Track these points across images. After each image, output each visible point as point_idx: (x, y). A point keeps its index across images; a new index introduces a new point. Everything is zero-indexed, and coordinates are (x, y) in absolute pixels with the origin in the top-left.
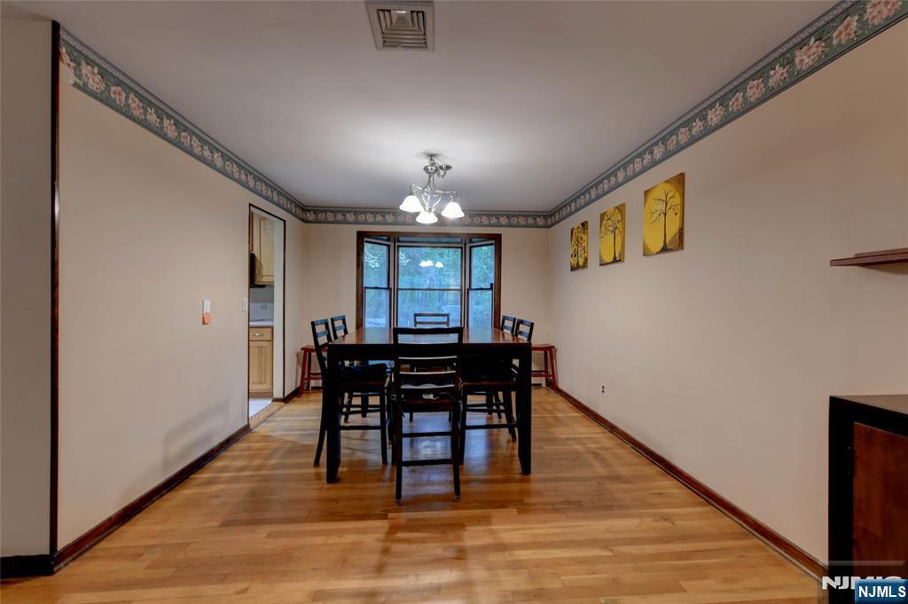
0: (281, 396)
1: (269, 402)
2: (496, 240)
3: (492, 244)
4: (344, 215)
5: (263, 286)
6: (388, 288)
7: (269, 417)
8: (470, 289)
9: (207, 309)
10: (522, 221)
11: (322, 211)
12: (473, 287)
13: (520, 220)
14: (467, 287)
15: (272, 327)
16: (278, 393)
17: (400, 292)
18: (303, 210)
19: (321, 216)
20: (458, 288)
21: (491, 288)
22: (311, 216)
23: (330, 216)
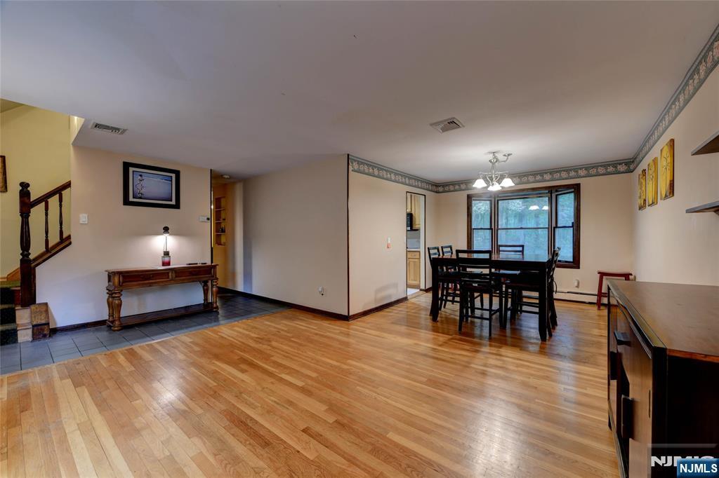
0: (424, 288)
1: (418, 290)
2: (576, 189)
3: (571, 192)
4: (460, 186)
5: (417, 230)
6: (491, 229)
7: (416, 296)
8: (556, 227)
9: (389, 242)
10: (601, 170)
11: (447, 185)
12: (559, 226)
13: (599, 170)
14: (554, 225)
15: (419, 252)
16: (423, 287)
17: (499, 231)
18: (436, 186)
19: (447, 188)
20: (547, 226)
21: (572, 226)
22: (441, 189)
23: (452, 188)
